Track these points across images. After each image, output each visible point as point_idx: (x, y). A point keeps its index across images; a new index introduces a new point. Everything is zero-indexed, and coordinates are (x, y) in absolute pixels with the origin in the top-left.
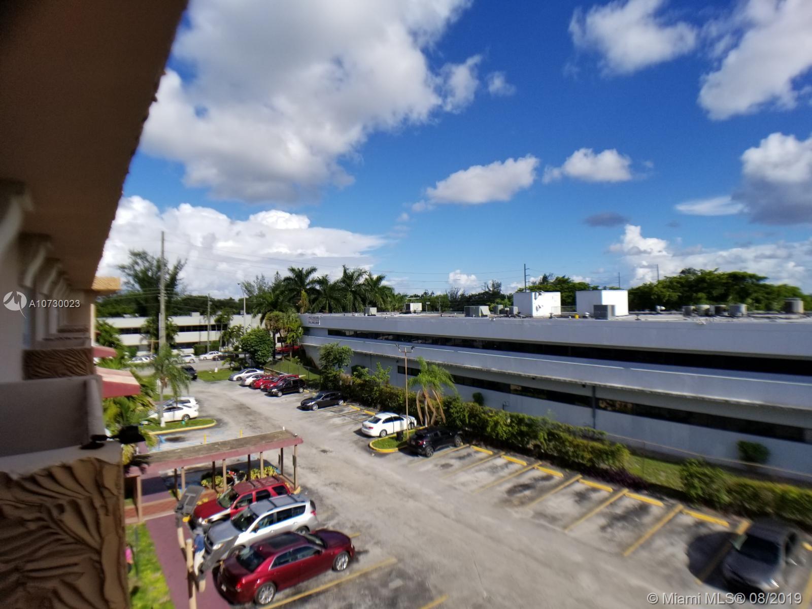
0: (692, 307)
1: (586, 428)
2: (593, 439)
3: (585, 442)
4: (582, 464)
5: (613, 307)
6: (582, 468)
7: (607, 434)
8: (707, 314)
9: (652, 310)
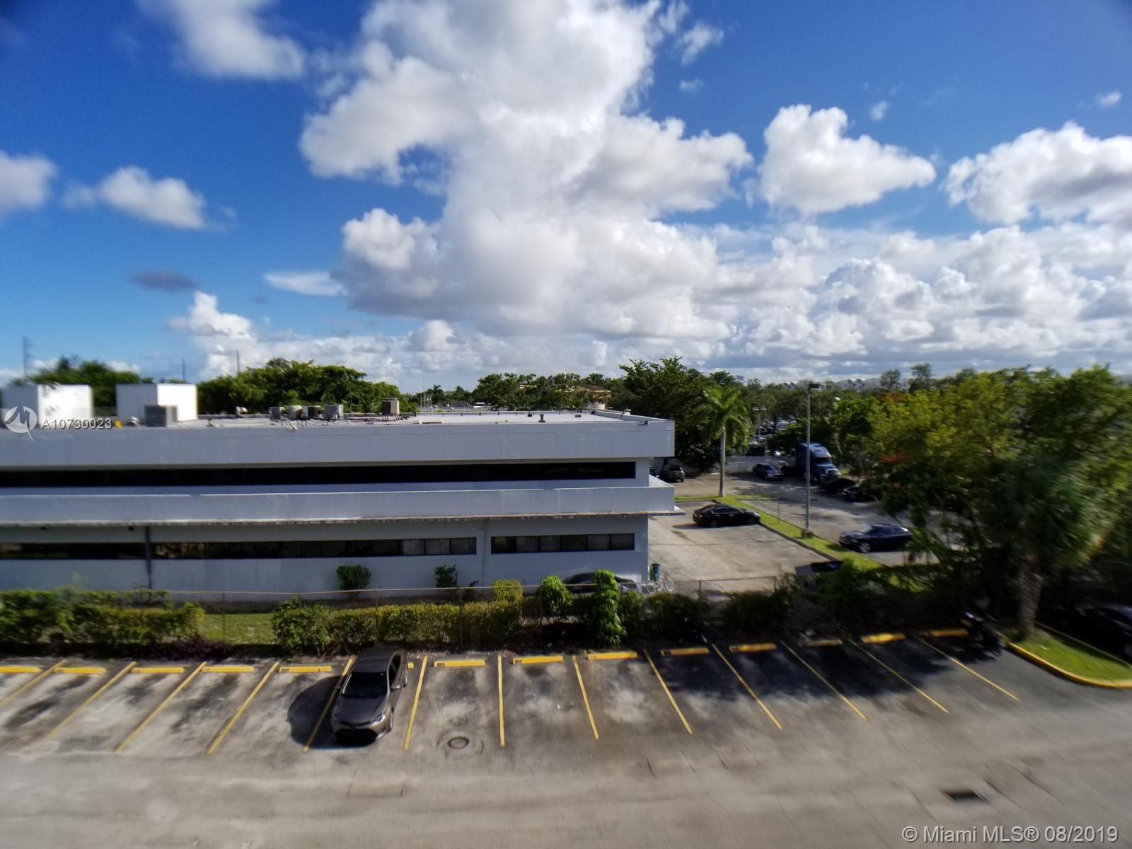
0: (282, 408)
1: (137, 591)
2: (149, 604)
3: (138, 611)
4: (137, 645)
5: (174, 410)
6: (136, 650)
7: (169, 592)
8: (299, 416)
9: (231, 412)
